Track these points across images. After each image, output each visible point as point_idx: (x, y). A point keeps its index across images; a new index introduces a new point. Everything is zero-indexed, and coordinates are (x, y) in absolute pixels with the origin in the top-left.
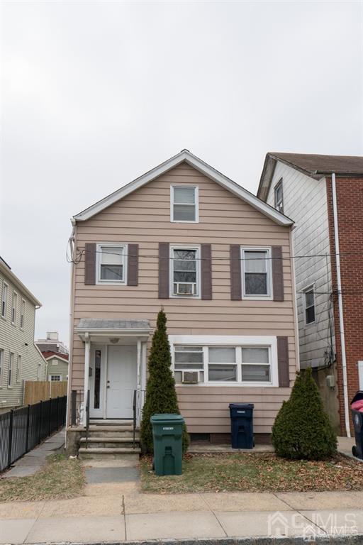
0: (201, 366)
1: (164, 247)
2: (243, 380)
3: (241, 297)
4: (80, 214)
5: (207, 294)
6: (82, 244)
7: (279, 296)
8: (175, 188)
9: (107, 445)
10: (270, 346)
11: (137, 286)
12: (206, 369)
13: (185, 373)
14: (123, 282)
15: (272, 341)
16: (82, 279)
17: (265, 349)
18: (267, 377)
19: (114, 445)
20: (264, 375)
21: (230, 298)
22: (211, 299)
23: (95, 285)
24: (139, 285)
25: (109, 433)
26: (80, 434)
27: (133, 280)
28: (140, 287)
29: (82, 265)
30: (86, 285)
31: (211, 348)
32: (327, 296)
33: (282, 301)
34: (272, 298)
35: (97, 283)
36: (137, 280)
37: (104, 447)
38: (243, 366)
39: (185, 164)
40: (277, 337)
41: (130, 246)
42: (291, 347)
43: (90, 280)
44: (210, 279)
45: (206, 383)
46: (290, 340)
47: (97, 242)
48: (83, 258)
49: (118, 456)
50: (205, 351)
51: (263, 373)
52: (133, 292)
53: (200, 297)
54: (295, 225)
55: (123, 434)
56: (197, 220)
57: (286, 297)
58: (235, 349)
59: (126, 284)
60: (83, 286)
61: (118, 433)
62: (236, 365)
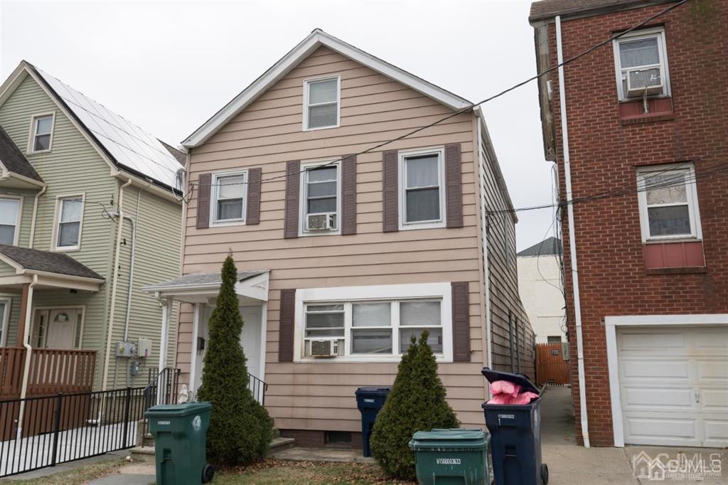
0: (342, 333)
1: (293, 168)
2: (401, 352)
3: (397, 227)
4: (188, 139)
5: (350, 228)
6: (195, 177)
7: (456, 221)
8: (312, 84)
10: (441, 298)
11: (258, 224)
12: (347, 337)
13: (313, 342)
14: (242, 221)
15: (443, 290)
16: (194, 222)
17: (436, 302)
18: (439, 347)
21: (381, 230)
22: (355, 234)
23: (208, 228)
24: (261, 223)
27: (254, 219)
28: (263, 226)
29: (195, 204)
30: (198, 229)
31: (356, 304)
33: (461, 227)
34: (444, 225)
35: (211, 225)
36: (259, 216)
38: (400, 330)
39: (321, 49)
40: (452, 284)
41: (251, 171)
42: (473, 299)
43: (202, 222)
44: (354, 204)
45: (347, 356)
46: (473, 288)
47: (212, 172)
48: (196, 194)
50: (348, 310)
52: (255, 233)
53: (340, 233)
56: (339, 123)
57: (467, 221)
58: (390, 304)
59: (245, 223)
60: (193, 231)
62: (391, 329)
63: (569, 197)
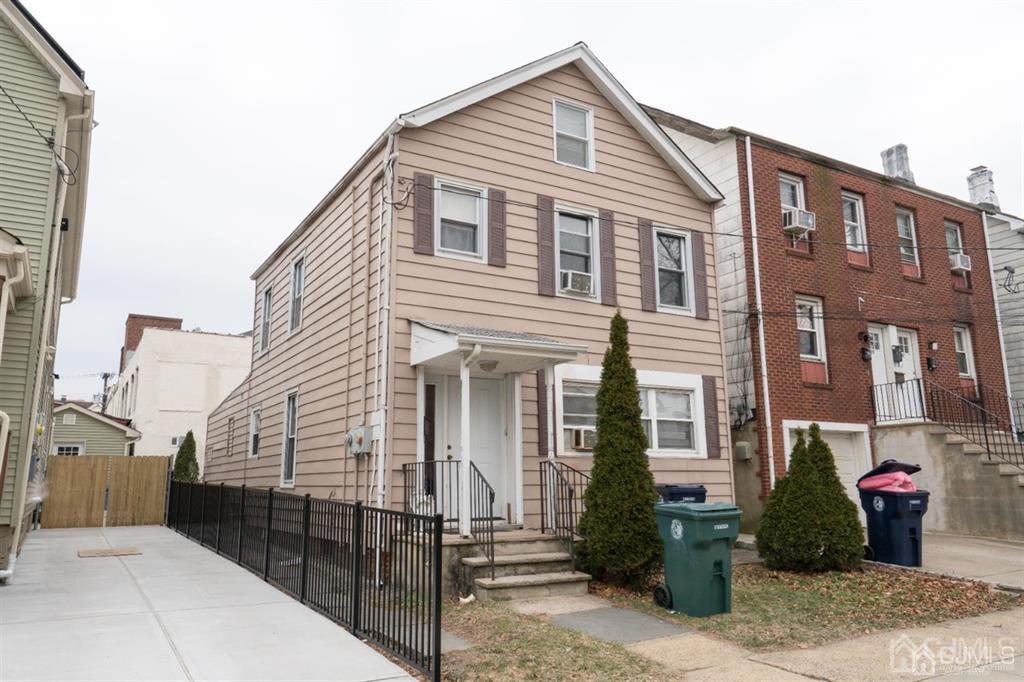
1: (545, 205)
2: (660, 446)
3: (655, 307)
5: (609, 297)
6: (409, 173)
7: (703, 312)
8: (558, 105)
9: (521, 569)
10: (693, 391)
11: (504, 267)
13: (585, 432)
14: (481, 258)
15: (694, 381)
16: (409, 241)
17: (686, 393)
18: (688, 442)
19: (532, 569)
20: (684, 438)
21: (640, 307)
22: (615, 306)
23: (432, 255)
24: (508, 266)
25: (510, 546)
26: (458, 551)
27: (498, 257)
28: (509, 271)
29: (409, 213)
30: (416, 253)
32: (742, 317)
33: (707, 319)
34: (694, 314)
35: (436, 253)
36: (503, 257)
37: (516, 574)
38: (658, 421)
39: (574, 68)
40: (703, 377)
41: (492, 192)
42: (719, 394)
43: (423, 245)
44: (614, 270)
46: (718, 383)
47: (436, 175)
48: (412, 201)
49: (555, 589)
51: (683, 435)
52: (497, 279)
53: (598, 300)
54: (725, 202)
55: (534, 547)
56: (592, 166)
57: (712, 314)
58: (646, 391)
59: (485, 261)
60: (409, 255)
61: (525, 545)
62: (650, 421)
63: (760, 307)
